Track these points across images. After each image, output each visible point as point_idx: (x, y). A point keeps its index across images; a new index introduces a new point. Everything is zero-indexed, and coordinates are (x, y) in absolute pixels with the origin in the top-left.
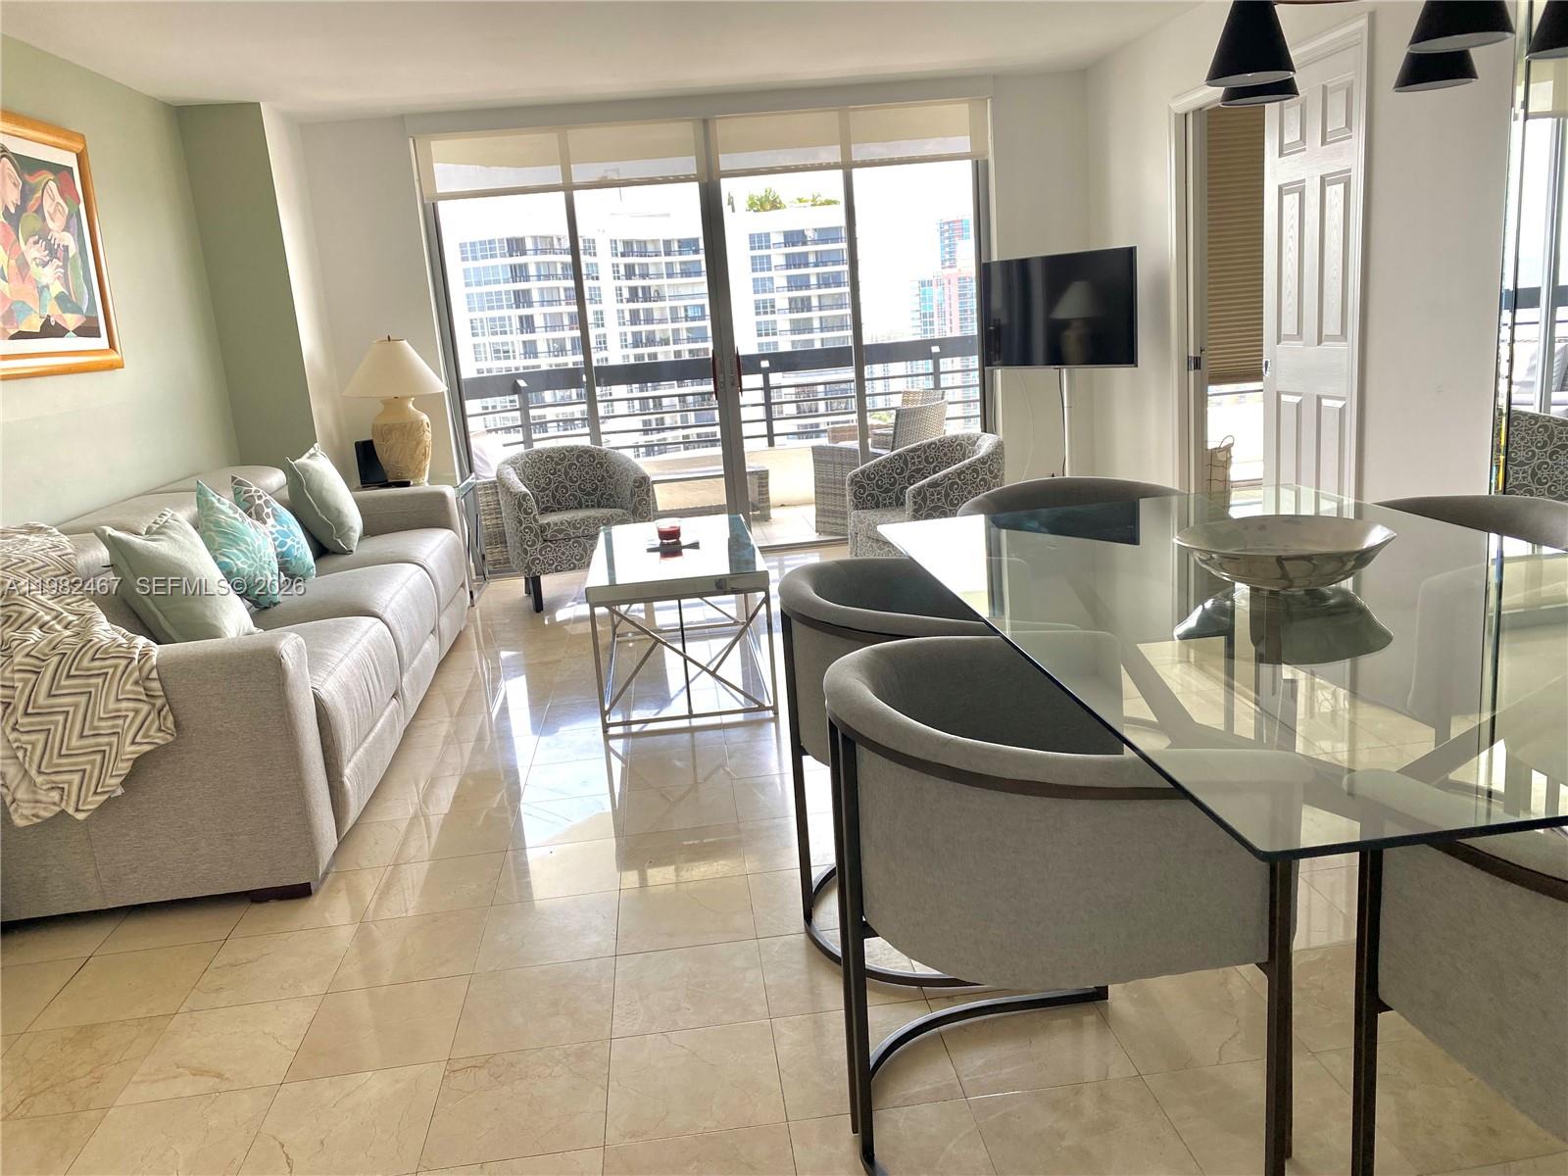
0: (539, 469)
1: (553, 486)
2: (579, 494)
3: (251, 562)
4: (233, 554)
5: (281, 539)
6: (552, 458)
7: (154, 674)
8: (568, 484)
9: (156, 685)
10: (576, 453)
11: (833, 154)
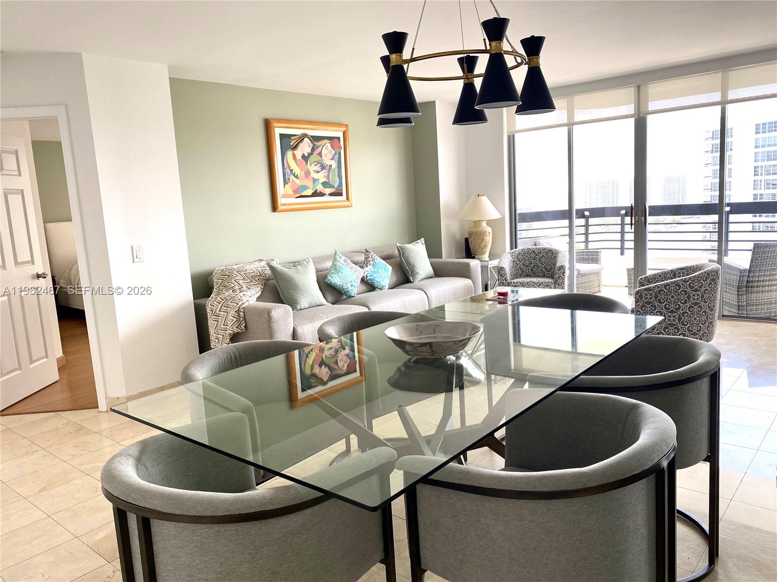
0: (527, 256)
1: (532, 265)
2: (544, 270)
3: (342, 280)
4: (335, 277)
5: (371, 273)
6: (534, 252)
7: (242, 310)
8: (540, 265)
9: (242, 314)
10: (546, 251)
11: (717, 97)
